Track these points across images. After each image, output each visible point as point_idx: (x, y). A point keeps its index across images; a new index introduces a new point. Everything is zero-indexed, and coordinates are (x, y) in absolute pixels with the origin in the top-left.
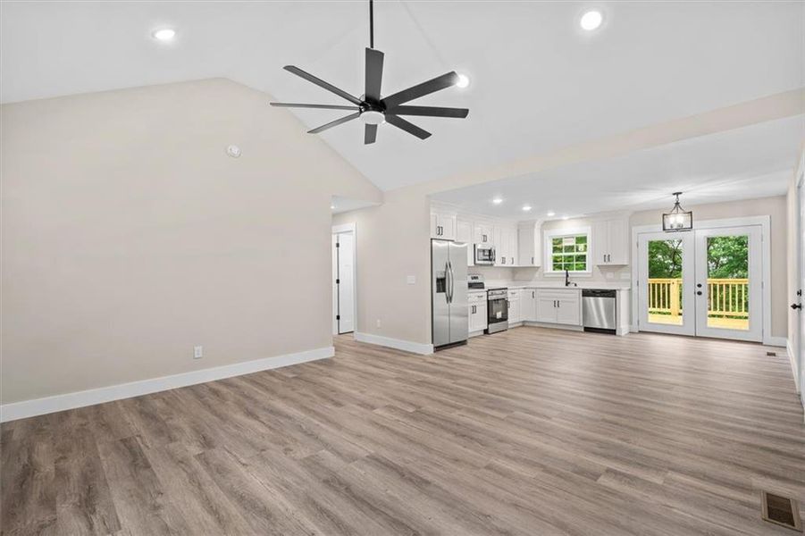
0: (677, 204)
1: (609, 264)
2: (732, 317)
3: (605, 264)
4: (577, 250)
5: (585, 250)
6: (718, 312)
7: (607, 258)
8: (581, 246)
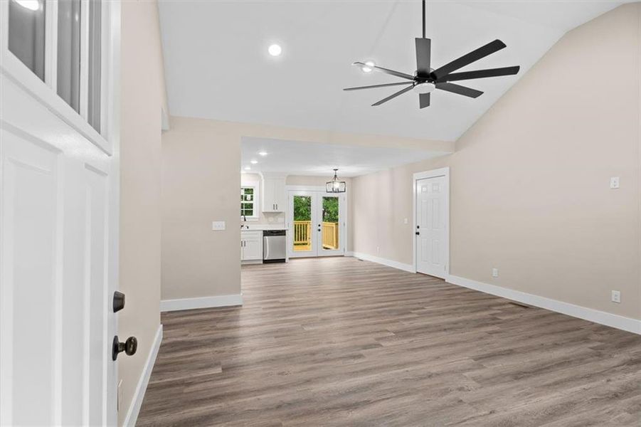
0: (336, 176)
1: (277, 211)
2: (298, 244)
3: (274, 211)
4: (246, 199)
5: (252, 199)
6: (299, 242)
7: (275, 207)
8: (249, 197)
